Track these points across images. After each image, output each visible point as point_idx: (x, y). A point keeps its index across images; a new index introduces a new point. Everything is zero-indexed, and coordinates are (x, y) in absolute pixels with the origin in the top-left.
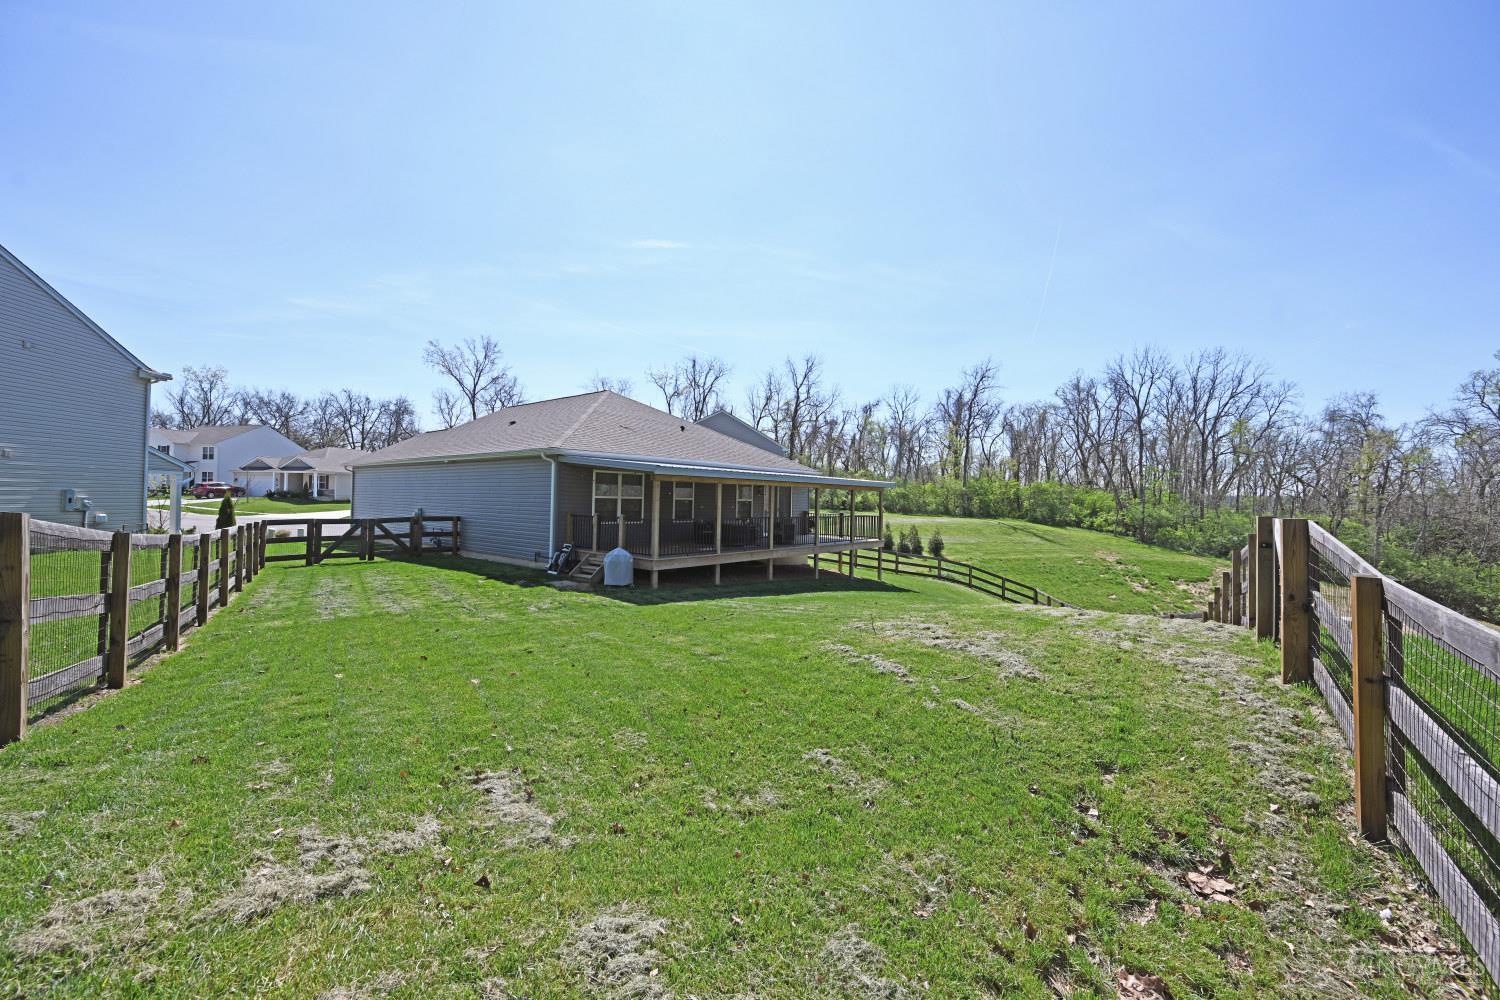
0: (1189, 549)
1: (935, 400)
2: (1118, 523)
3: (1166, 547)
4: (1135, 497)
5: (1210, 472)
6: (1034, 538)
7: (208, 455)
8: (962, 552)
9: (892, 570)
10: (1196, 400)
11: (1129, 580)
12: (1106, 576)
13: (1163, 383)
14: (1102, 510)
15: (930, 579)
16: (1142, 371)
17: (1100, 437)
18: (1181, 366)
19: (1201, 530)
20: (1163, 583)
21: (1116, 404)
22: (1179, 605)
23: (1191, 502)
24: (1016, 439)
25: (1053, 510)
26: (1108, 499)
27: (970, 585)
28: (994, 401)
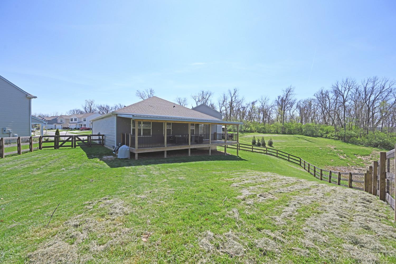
0: (362, 144)
1: (275, 99)
2: (336, 136)
3: (354, 144)
4: (342, 127)
5: (371, 119)
6: (306, 141)
7: (85, 120)
8: (280, 145)
9: (251, 151)
10: (366, 95)
11: (339, 155)
12: (330, 153)
13: (353, 90)
14: (330, 132)
15: (263, 154)
16: (345, 86)
17: (330, 109)
18: (360, 84)
19: (367, 138)
20: (352, 156)
21: (336, 98)
22: (358, 163)
23: (363, 129)
24: (301, 110)
25: (313, 132)
26: (333, 128)
27: (277, 156)
28: (293, 99)
